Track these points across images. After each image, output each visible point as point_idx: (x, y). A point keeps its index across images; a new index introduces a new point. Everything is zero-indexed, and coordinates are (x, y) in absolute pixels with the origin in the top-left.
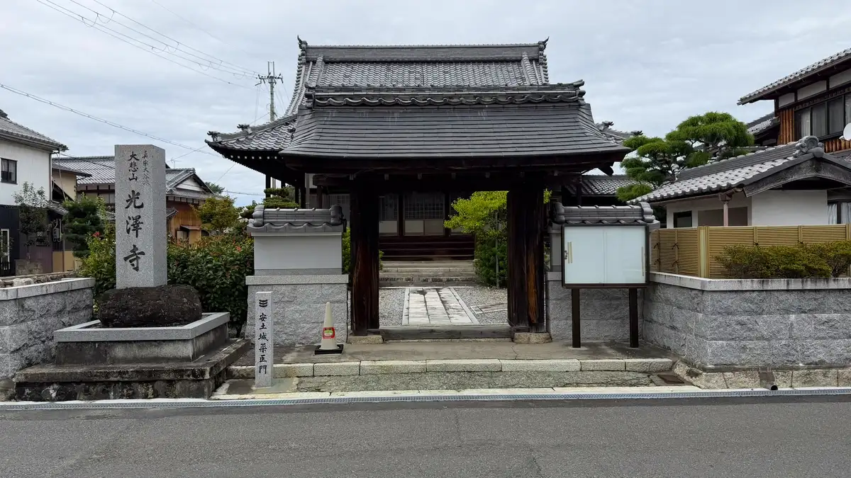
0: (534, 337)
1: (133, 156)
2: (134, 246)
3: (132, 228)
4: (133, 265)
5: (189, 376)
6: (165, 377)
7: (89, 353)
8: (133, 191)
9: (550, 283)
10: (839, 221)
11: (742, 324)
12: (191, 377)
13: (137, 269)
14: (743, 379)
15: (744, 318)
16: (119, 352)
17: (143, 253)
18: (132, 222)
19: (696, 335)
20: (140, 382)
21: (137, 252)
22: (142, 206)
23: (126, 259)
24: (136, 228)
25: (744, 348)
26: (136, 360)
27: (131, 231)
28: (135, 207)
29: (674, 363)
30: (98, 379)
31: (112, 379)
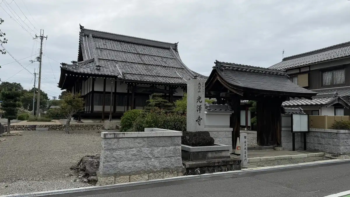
0: (280, 148)
1: (199, 84)
2: (199, 116)
3: (199, 110)
4: (199, 123)
5: (237, 163)
6: (230, 163)
7: (201, 156)
8: (199, 96)
9: (282, 131)
10: (335, 115)
11: (346, 142)
12: (238, 163)
13: (200, 125)
14: (348, 156)
15: (346, 140)
16: (210, 155)
17: (201, 119)
18: (198, 107)
19: (333, 145)
20: (223, 166)
21: (200, 118)
22: (202, 102)
23: (196, 121)
24: (200, 110)
25: (346, 148)
26: (215, 158)
27: (198, 111)
28: (200, 102)
29: (324, 154)
30: (212, 165)
31: (216, 165)
